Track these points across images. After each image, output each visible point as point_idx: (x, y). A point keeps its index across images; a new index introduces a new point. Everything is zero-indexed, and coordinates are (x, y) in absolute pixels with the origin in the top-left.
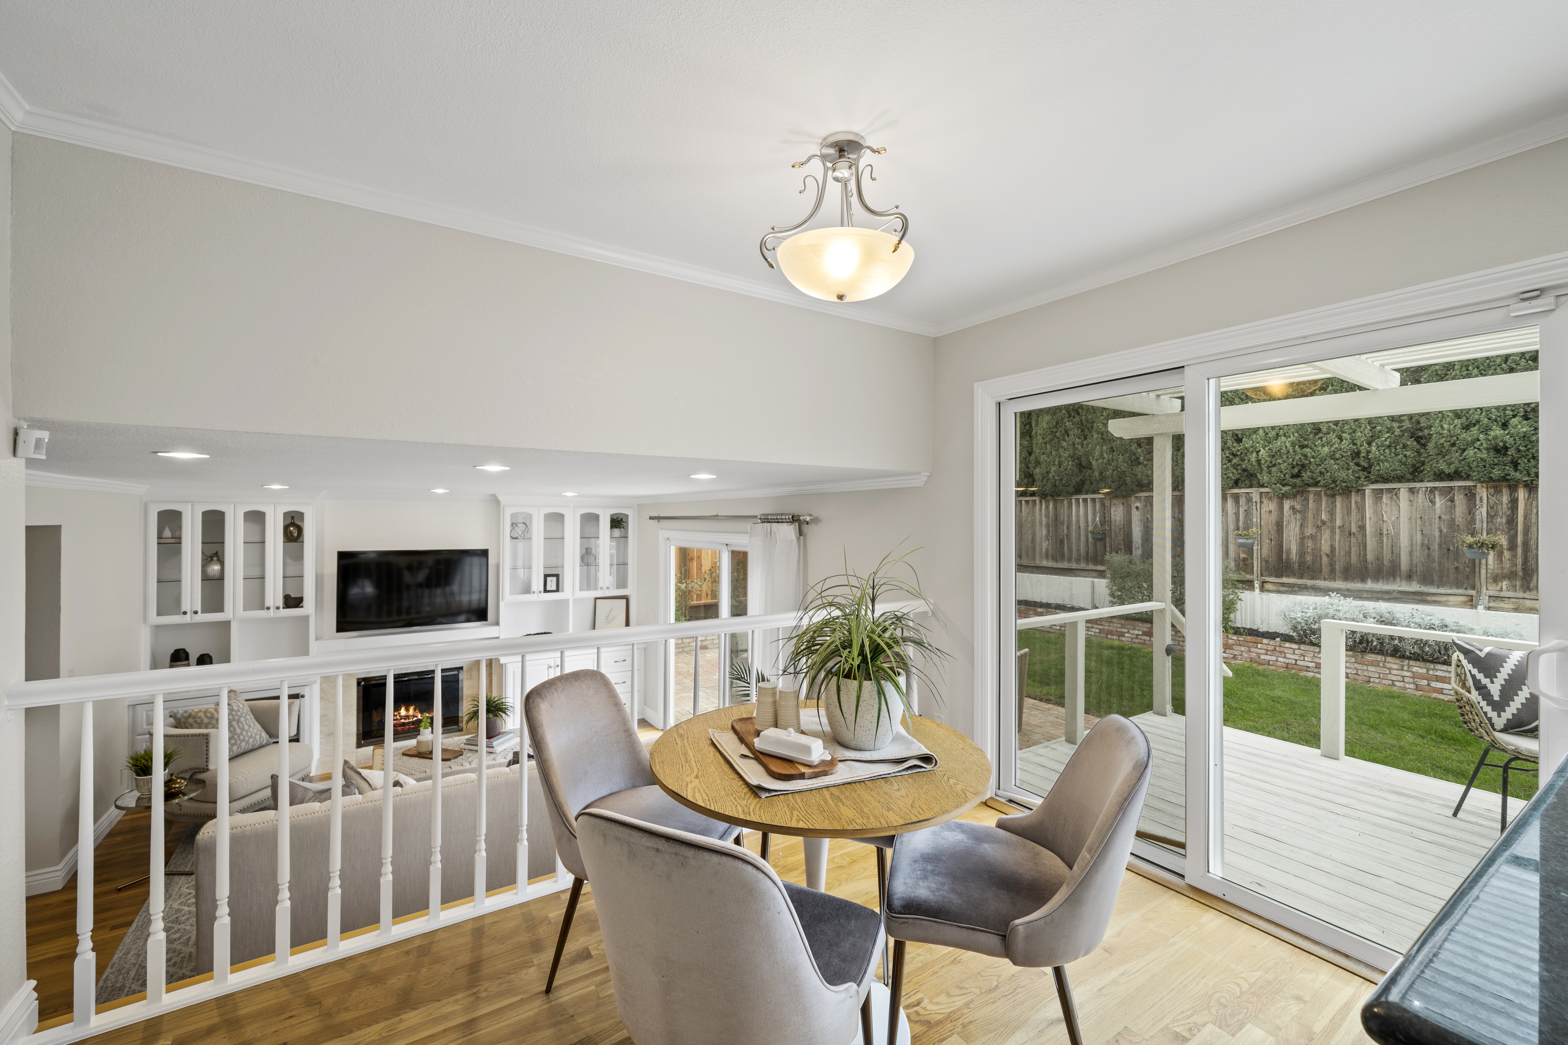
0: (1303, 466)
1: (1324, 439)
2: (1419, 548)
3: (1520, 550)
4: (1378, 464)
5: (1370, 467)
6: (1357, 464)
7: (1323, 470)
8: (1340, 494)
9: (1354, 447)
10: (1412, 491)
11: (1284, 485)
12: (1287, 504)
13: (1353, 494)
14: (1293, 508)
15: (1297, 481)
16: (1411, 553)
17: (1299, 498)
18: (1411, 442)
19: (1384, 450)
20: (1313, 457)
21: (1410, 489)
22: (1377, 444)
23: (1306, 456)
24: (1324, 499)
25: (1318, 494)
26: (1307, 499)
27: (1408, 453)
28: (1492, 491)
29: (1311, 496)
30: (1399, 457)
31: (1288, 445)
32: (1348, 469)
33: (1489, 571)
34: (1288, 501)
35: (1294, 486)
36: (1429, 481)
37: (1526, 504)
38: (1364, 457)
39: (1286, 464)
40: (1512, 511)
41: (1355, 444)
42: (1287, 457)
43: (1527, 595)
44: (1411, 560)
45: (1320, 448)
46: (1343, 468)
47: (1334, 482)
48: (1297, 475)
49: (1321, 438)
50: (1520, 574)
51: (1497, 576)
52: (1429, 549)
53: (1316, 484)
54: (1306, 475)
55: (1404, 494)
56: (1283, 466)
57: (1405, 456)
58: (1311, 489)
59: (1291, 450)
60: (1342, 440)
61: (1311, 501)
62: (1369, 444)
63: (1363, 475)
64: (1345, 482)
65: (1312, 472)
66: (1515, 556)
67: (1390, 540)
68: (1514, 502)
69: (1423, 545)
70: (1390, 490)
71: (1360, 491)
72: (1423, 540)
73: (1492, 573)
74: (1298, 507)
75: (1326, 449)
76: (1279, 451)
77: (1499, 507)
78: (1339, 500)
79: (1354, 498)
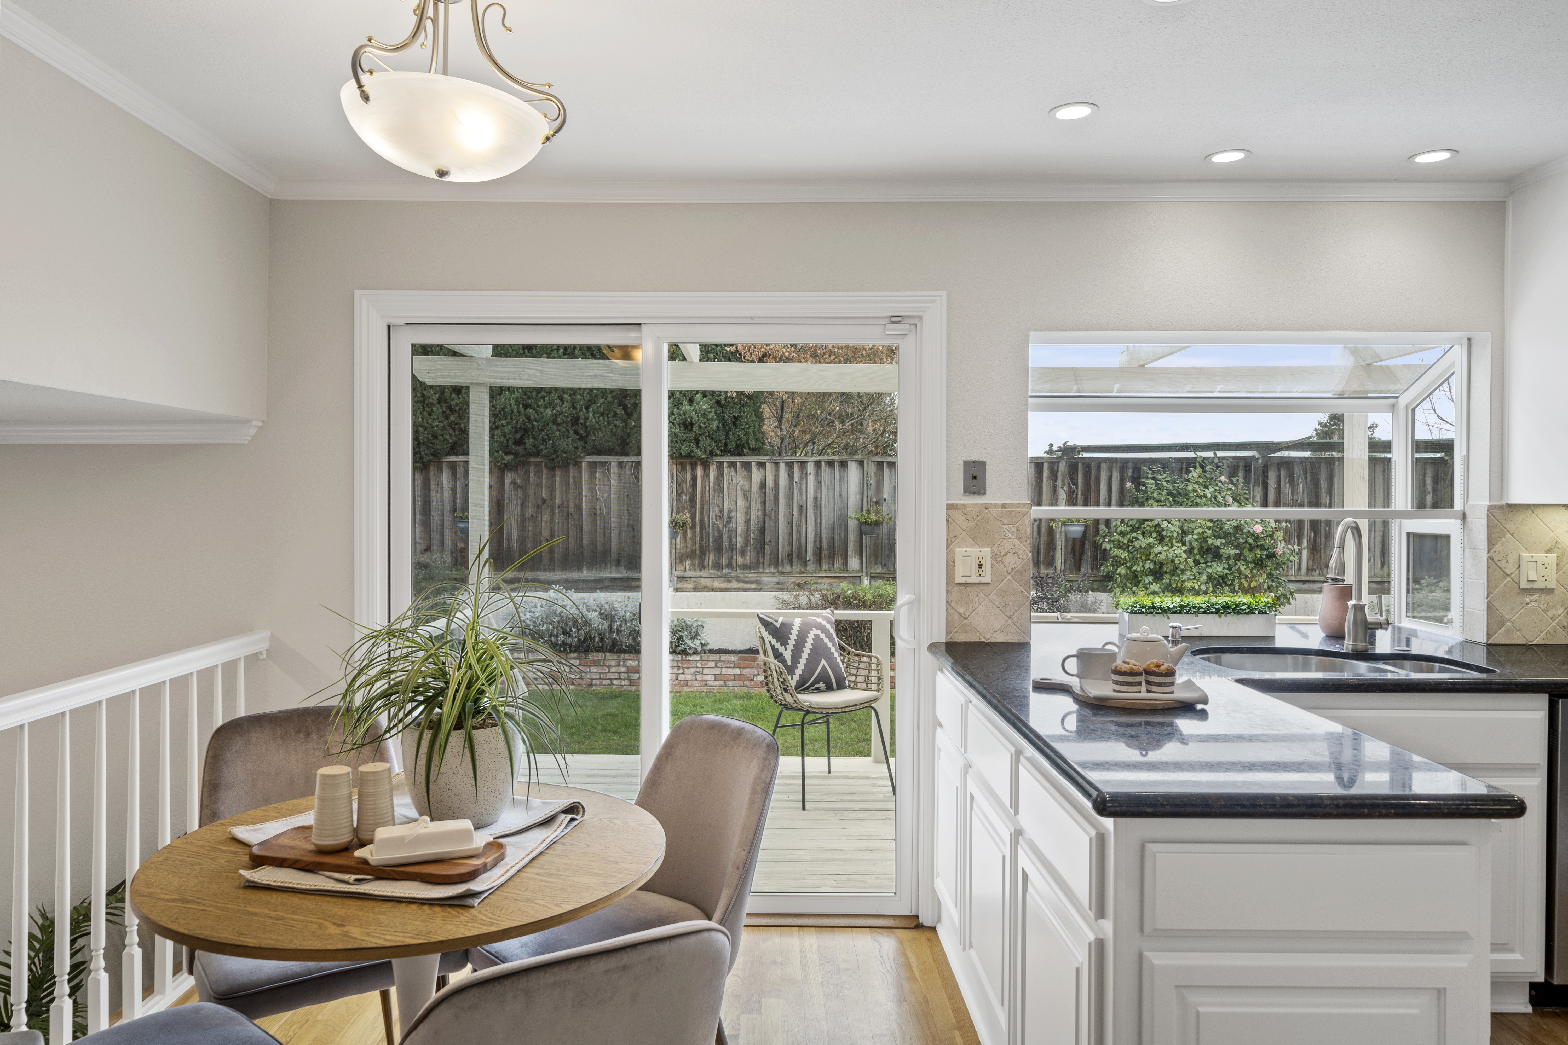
0: (526, 431)
1: (547, 399)
2: (626, 527)
3: (698, 527)
4: (594, 433)
5: (587, 436)
6: (576, 432)
7: (546, 437)
8: (560, 467)
9: (574, 412)
10: (621, 465)
11: (507, 454)
12: (508, 478)
13: (571, 466)
14: (513, 483)
15: (520, 449)
16: (619, 534)
17: (520, 471)
18: (620, 411)
19: (599, 417)
20: (536, 420)
21: (619, 462)
22: (593, 410)
23: (528, 418)
24: (545, 472)
25: (538, 465)
26: (527, 473)
27: (618, 423)
28: (679, 467)
29: (532, 468)
30: (610, 427)
31: (512, 402)
32: (568, 437)
33: (678, 551)
34: (509, 474)
35: (516, 455)
36: (634, 455)
37: (702, 482)
38: (582, 424)
39: (510, 427)
40: (693, 489)
41: (574, 408)
42: (511, 418)
43: (703, 574)
44: (620, 543)
45: (542, 410)
46: (563, 436)
47: (555, 452)
48: (519, 442)
49: (543, 398)
50: (698, 552)
51: (682, 556)
52: (634, 529)
53: (537, 454)
54: (529, 442)
55: (614, 469)
56: (507, 429)
57: (615, 426)
58: (532, 459)
59: (515, 410)
60: (563, 403)
61: (532, 474)
62: (587, 409)
63: (580, 444)
64: (565, 453)
65: (534, 438)
66: (694, 535)
67: (603, 521)
68: (694, 479)
69: (629, 525)
70: (603, 464)
71: (578, 465)
72: (629, 521)
73: (679, 553)
74: (519, 481)
75: (549, 411)
76: (503, 409)
77: (684, 485)
78: (558, 473)
79: (572, 472)
